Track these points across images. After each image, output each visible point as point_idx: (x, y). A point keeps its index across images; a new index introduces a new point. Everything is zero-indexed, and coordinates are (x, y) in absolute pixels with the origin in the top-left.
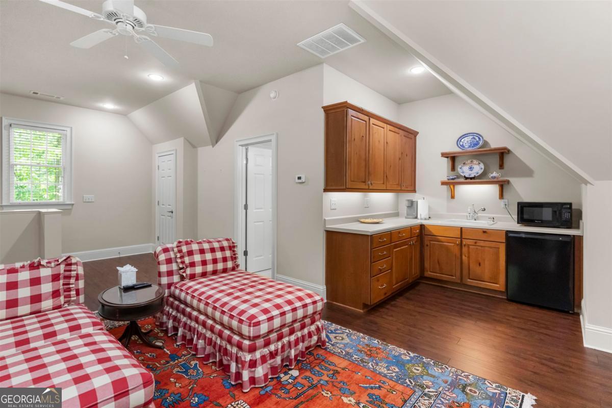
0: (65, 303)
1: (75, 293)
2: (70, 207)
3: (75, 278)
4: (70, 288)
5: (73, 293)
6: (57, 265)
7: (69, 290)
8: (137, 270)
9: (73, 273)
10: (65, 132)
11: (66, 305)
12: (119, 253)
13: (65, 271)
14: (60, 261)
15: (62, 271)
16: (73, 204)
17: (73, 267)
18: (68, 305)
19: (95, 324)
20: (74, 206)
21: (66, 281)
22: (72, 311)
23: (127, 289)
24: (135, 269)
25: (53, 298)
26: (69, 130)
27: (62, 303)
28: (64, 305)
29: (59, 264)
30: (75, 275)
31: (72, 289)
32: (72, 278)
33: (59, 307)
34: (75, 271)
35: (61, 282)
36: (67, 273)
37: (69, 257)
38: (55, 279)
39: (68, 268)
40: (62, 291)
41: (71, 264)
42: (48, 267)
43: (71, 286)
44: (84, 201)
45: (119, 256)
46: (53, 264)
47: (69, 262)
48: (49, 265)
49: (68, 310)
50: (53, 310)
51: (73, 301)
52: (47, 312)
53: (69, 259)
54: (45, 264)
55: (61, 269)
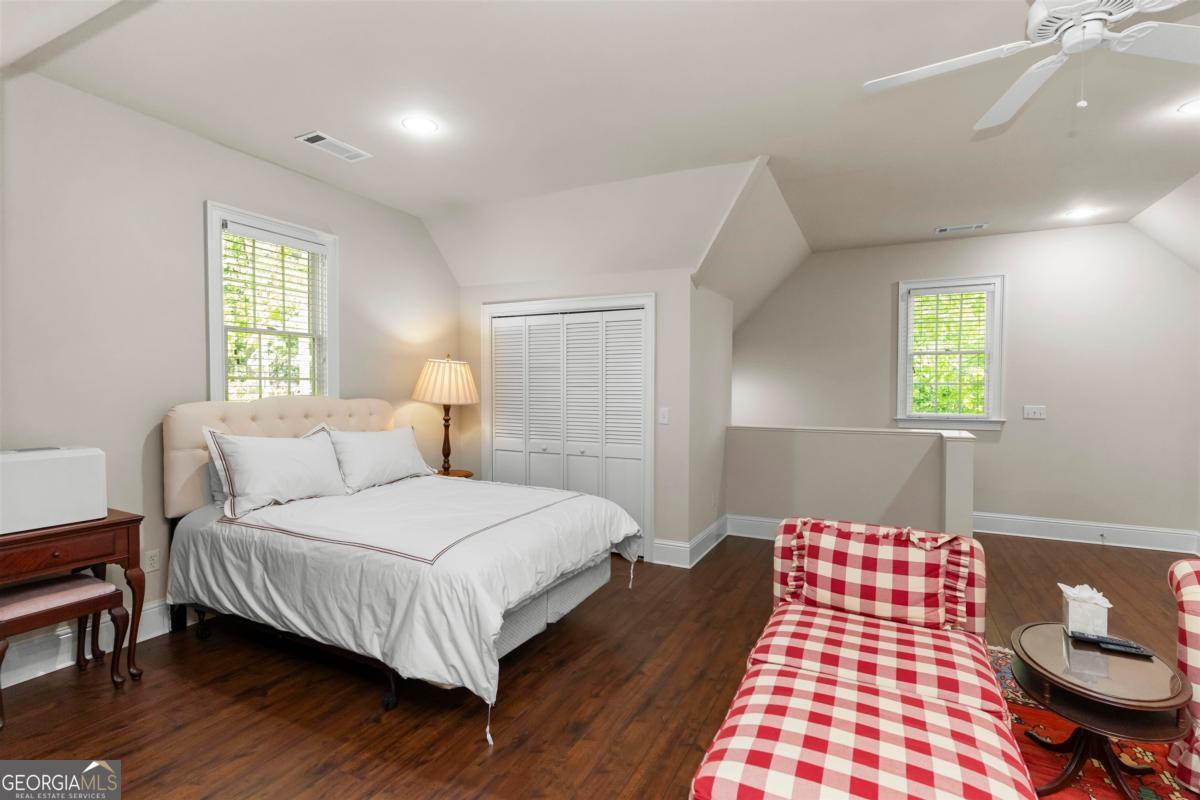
0: (947, 621)
1: (964, 609)
2: (997, 428)
3: (965, 581)
4: (956, 597)
5: (962, 608)
6: (936, 548)
7: (953, 600)
8: (1111, 606)
9: (964, 571)
10: (992, 286)
11: (948, 627)
12: (1102, 535)
13: (949, 562)
14: (940, 542)
15: (943, 562)
16: (1003, 423)
17: (964, 560)
18: (953, 628)
19: (986, 695)
20: (1006, 425)
21: (950, 582)
22: (954, 646)
23: (1081, 642)
24: (1106, 600)
25: (927, 605)
26: (998, 281)
27: (942, 620)
28: (944, 624)
29: (939, 548)
30: (966, 575)
31: (960, 600)
32: (960, 579)
33: (935, 626)
34: (966, 567)
35: (942, 581)
36: (952, 568)
37: (956, 539)
38: (932, 571)
39: (954, 558)
40: (941, 599)
41: (959, 553)
42: (921, 548)
43: (958, 594)
44: (1026, 416)
45: (1101, 543)
46: (928, 545)
47: (956, 548)
48: (922, 544)
49: (947, 639)
50: (925, 627)
51: (962, 624)
52: (915, 628)
53: (956, 542)
54: (916, 541)
55: (942, 556)
